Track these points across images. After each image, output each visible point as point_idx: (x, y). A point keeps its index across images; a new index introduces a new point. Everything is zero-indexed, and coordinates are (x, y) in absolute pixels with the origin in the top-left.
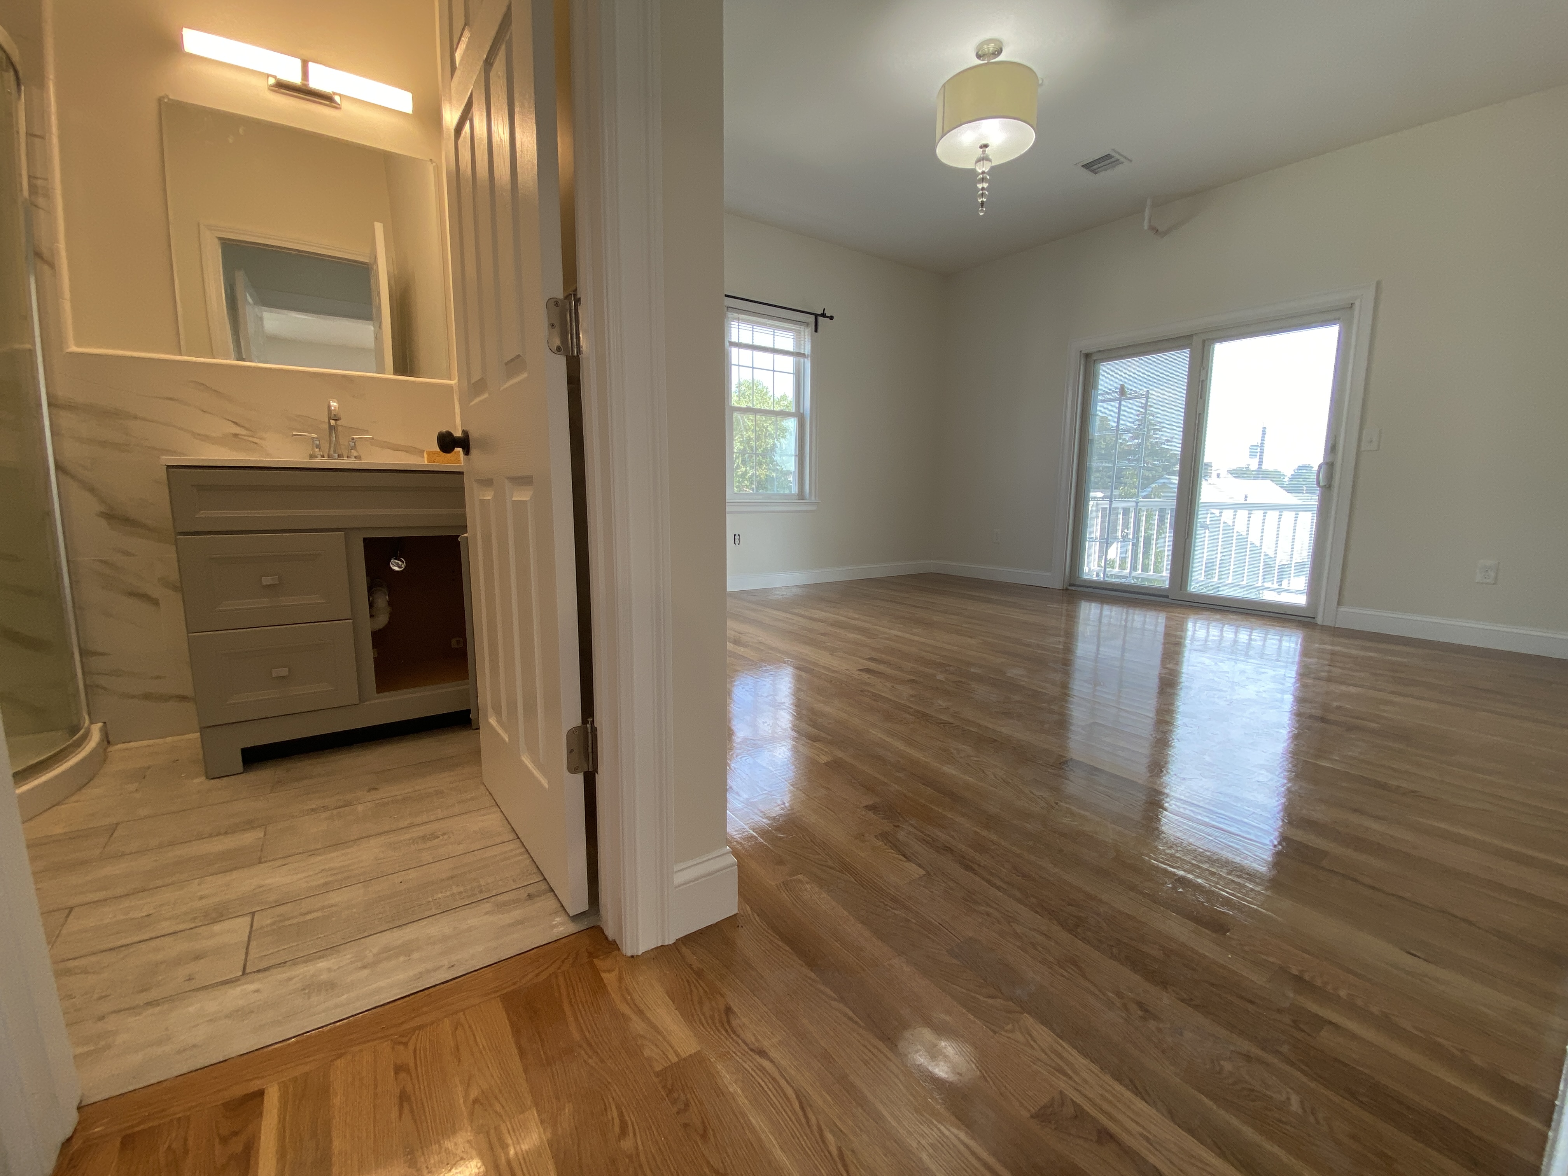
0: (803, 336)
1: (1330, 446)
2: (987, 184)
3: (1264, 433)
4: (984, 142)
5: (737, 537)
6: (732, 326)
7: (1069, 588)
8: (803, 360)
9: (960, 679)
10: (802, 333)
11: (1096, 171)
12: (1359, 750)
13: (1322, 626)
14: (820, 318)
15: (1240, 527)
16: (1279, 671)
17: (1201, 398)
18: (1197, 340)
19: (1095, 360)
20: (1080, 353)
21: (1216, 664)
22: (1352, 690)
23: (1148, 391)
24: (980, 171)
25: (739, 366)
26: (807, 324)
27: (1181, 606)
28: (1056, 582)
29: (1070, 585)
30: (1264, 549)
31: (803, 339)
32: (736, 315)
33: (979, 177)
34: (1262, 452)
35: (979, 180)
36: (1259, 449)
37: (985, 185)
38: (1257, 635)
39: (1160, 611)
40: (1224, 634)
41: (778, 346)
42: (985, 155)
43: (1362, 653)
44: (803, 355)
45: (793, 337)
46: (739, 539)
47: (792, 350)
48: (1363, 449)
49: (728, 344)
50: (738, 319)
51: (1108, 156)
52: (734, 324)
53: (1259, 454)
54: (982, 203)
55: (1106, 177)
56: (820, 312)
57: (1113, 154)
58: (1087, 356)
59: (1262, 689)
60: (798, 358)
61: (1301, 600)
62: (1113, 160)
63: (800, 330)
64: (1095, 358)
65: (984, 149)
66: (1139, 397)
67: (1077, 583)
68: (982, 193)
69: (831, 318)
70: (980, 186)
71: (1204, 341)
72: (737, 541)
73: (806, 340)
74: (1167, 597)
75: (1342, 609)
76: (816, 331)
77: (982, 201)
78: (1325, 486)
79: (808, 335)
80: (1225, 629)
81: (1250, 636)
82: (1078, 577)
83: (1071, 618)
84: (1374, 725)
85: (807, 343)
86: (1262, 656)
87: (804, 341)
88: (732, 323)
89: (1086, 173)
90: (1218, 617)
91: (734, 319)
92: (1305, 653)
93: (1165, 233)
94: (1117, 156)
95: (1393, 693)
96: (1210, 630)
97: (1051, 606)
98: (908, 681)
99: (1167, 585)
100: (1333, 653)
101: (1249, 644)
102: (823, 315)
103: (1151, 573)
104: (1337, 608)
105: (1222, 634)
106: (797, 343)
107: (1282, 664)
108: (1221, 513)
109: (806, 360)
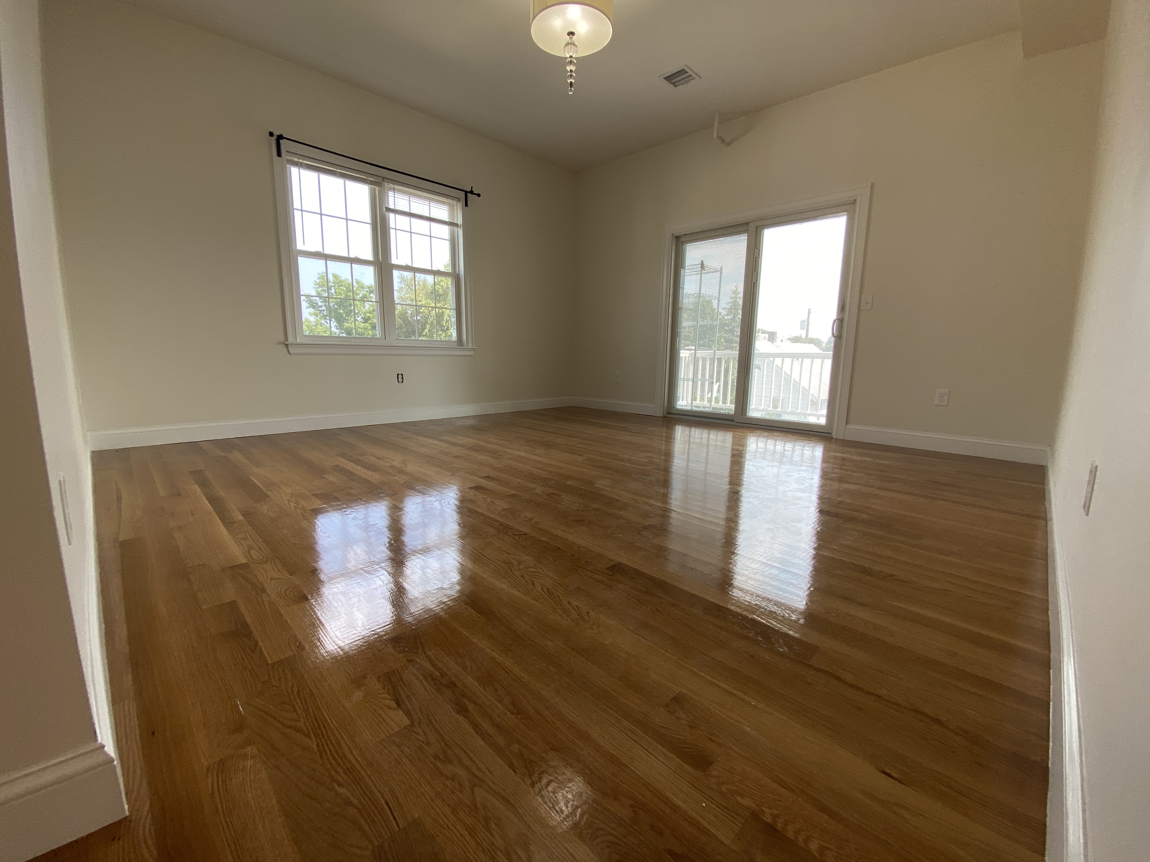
0: (456, 209)
1: (841, 306)
2: (575, 68)
3: (809, 313)
4: (572, 30)
5: (400, 376)
6: (389, 195)
7: (667, 415)
8: (456, 229)
9: (554, 492)
10: (455, 207)
11: (676, 84)
12: (852, 539)
13: (836, 439)
14: (469, 195)
15: (786, 368)
16: (802, 474)
17: (755, 271)
18: (752, 227)
19: (682, 242)
20: (672, 236)
21: (757, 470)
22: (852, 487)
23: (722, 267)
24: (568, 56)
25: (396, 229)
26: (459, 200)
27: (742, 427)
28: (659, 412)
29: (668, 414)
30: (811, 391)
31: (456, 212)
32: (392, 186)
33: (568, 60)
34: (808, 325)
35: (568, 62)
36: (806, 323)
37: (573, 68)
38: (789, 446)
39: (728, 431)
40: (768, 447)
41: (433, 216)
42: (572, 41)
43: (859, 458)
44: (456, 225)
45: (447, 209)
46: (402, 378)
47: (447, 220)
48: (862, 309)
49: (385, 209)
50: (394, 190)
51: (682, 72)
52: (391, 194)
53: (806, 326)
54: (571, 84)
55: (683, 89)
56: (469, 190)
57: (687, 70)
58: (678, 238)
59: (787, 489)
60: (452, 227)
61: (823, 421)
62: (687, 74)
63: (453, 204)
64: (683, 240)
65: (571, 36)
66: (717, 271)
67: (674, 412)
68: (571, 75)
69: (479, 195)
70: (568, 68)
71: (757, 227)
72: (400, 380)
73: (459, 212)
74: (733, 421)
75: (849, 426)
76: (466, 205)
77: (571, 82)
78: (837, 336)
79: (460, 208)
80: (768, 443)
81: (784, 447)
82: (674, 407)
83: (669, 439)
84: (865, 516)
85: (459, 215)
86: (791, 462)
87: (457, 213)
88: (389, 192)
89: (666, 83)
90: (766, 434)
91: (390, 189)
92: (825, 460)
93: (729, 144)
94: (690, 73)
95: (880, 488)
96: (759, 444)
97: (650, 429)
98: (510, 496)
99: (732, 413)
100: (843, 459)
101: (784, 453)
102: (472, 192)
103: (721, 404)
104: (846, 425)
105: (766, 446)
106: (452, 214)
107: (805, 468)
108: (774, 360)
109: (459, 229)
